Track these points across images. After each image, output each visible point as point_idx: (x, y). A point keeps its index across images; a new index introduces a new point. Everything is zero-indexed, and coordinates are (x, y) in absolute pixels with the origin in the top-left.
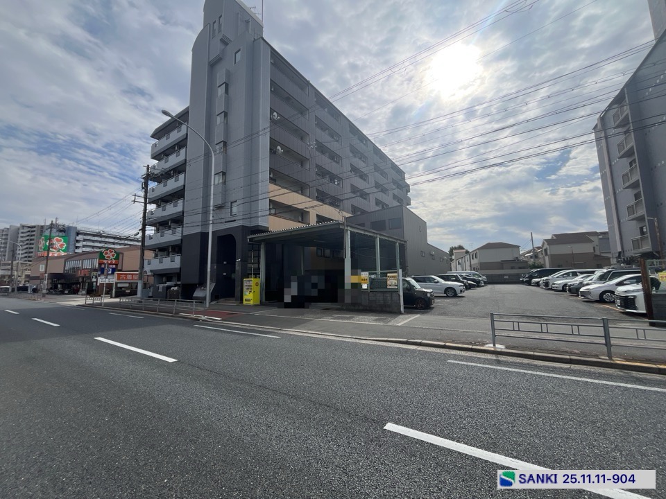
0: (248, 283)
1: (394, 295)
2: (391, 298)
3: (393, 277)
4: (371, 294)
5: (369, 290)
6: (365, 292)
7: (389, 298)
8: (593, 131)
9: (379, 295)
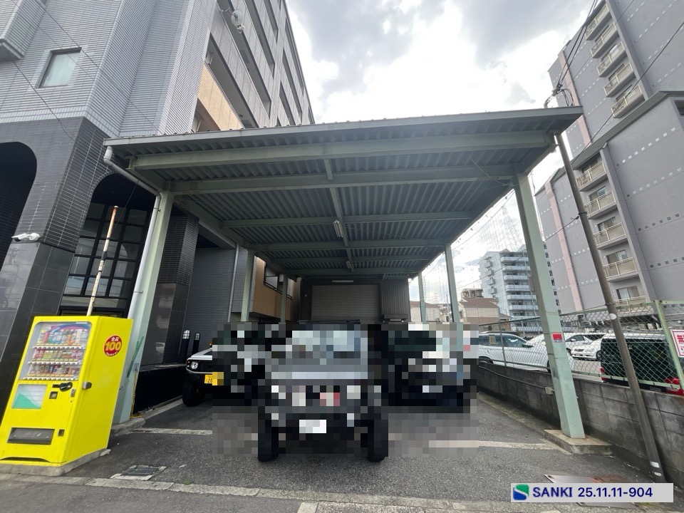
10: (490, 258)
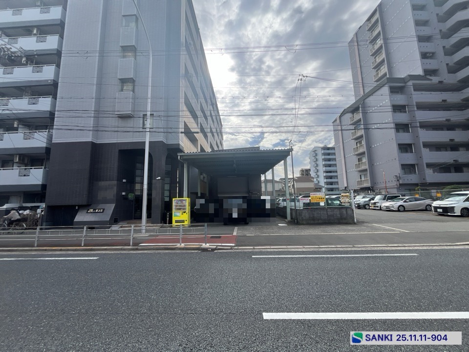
0: (180, 203)
1: (349, 210)
2: (347, 213)
3: (346, 196)
4: (329, 210)
5: (326, 207)
6: (323, 208)
7: (345, 212)
8: (332, 124)
9: (336, 210)
10: (316, 151)
